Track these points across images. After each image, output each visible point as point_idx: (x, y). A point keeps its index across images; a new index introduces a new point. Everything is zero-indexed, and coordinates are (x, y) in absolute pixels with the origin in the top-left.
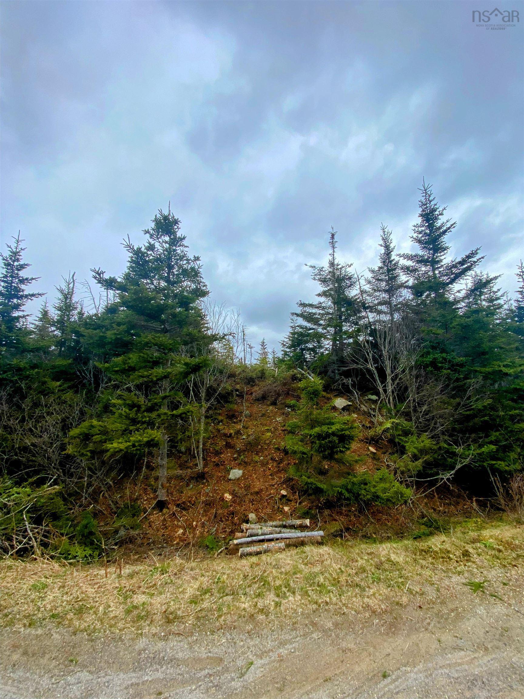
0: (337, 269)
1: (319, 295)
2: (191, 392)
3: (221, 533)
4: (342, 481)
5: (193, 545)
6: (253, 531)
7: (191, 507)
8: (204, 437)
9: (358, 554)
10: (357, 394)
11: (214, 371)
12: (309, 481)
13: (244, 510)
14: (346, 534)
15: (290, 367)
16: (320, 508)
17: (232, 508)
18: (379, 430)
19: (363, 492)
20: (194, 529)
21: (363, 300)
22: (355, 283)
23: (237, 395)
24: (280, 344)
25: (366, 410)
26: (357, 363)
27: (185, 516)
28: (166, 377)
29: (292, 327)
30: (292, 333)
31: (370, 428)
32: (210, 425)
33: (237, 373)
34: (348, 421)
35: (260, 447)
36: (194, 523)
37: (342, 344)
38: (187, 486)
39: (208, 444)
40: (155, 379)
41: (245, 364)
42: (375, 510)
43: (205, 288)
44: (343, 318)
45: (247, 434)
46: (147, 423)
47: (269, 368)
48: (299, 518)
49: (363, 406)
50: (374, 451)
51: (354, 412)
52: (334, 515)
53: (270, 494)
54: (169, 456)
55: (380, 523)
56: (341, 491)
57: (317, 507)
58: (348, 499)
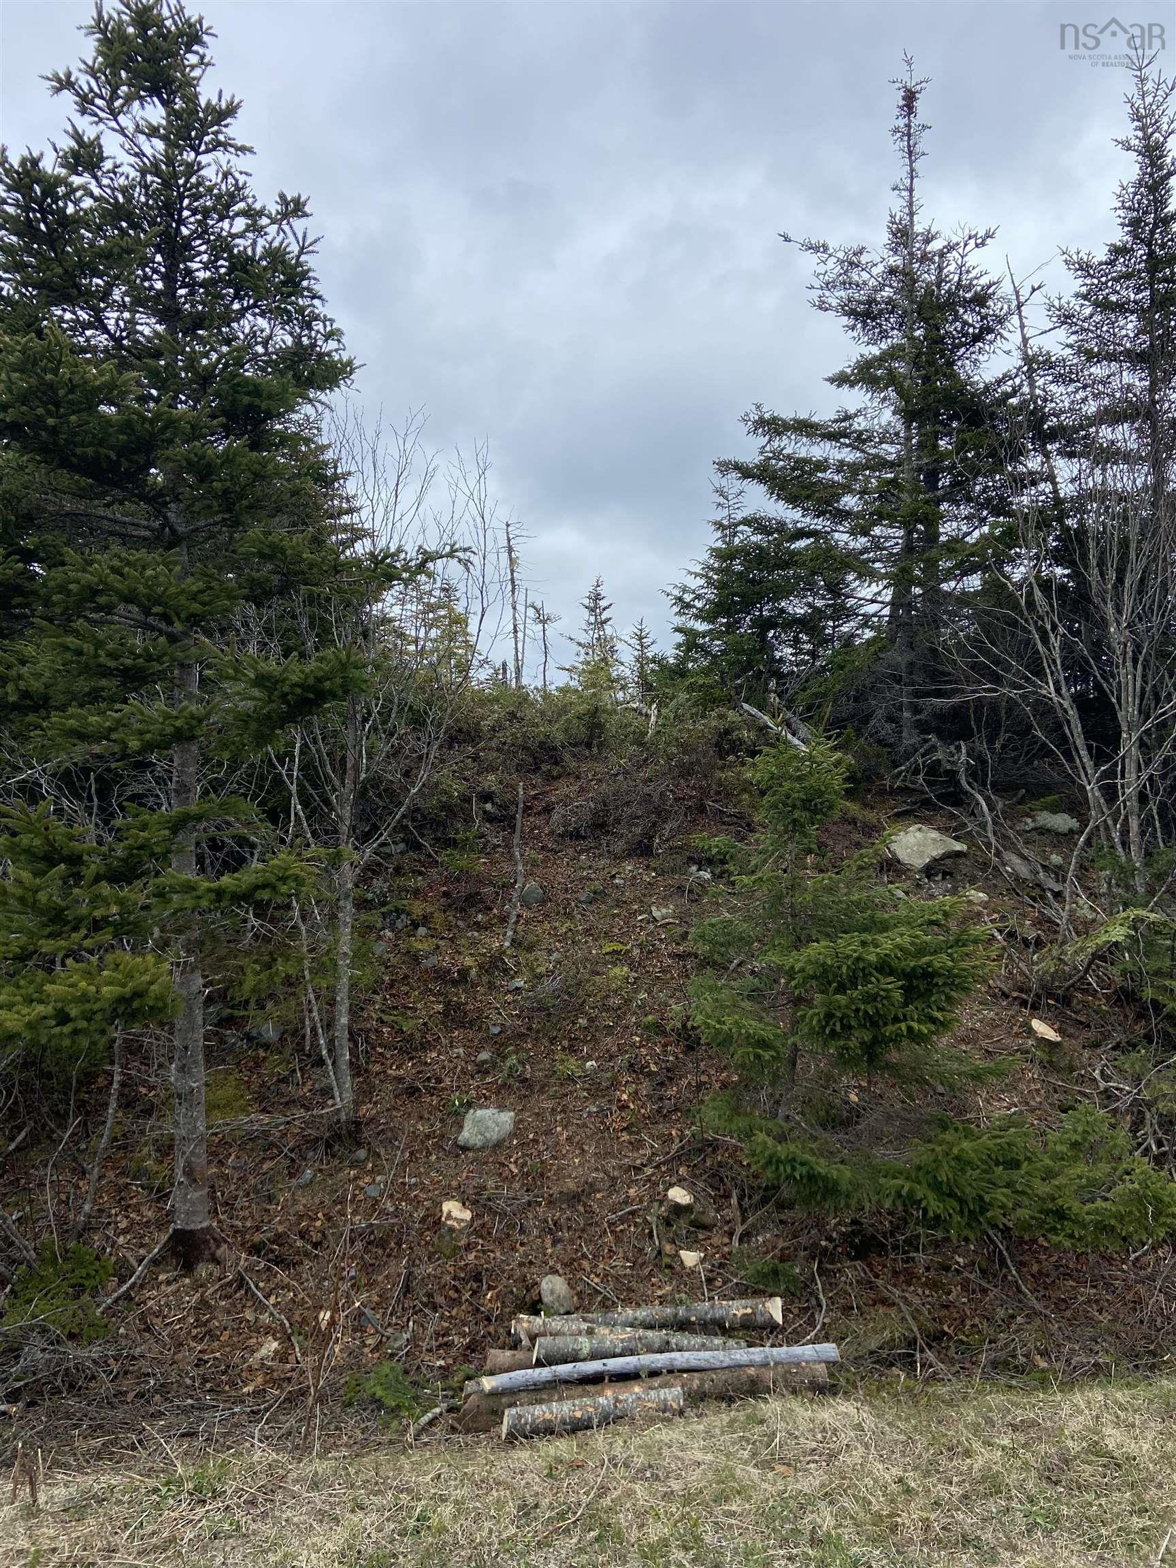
0: (925, 258)
1: (841, 380)
2: (294, 800)
3: (430, 1350)
4: (917, 1153)
5: (321, 1399)
6: (559, 1341)
7: (307, 1254)
8: (353, 986)
9: (976, 1429)
10: (991, 808)
11: (385, 715)
12: (782, 1150)
13: (521, 1265)
14: (930, 1355)
15: (708, 700)
16: (825, 1255)
17: (471, 1256)
18: (1077, 952)
19: (1001, 1195)
20: (324, 1338)
21: (1034, 398)
22: (1001, 321)
23: (489, 818)
24: (670, 601)
25: (1024, 871)
26: (997, 679)
27: (287, 1287)
28: (182, 737)
29: (719, 526)
30: (717, 553)
31: (1039, 943)
32: (380, 938)
33: (486, 724)
34: (946, 914)
35: (583, 1022)
36: (325, 1316)
37: (934, 596)
38: (291, 1175)
39: (373, 1012)
40: (134, 744)
41: (520, 687)
42: (1047, 1266)
43: (332, 345)
44: (945, 481)
45: (532, 970)
46: (114, 924)
47: (618, 703)
48: (743, 1292)
49: (1016, 860)
50: (1051, 1035)
51: (973, 881)
52: (880, 1282)
53: (626, 1202)
54: (210, 1057)
55: (1068, 1314)
56: (911, 1192)
57: (815, 1252)
58: (936, 1223)
